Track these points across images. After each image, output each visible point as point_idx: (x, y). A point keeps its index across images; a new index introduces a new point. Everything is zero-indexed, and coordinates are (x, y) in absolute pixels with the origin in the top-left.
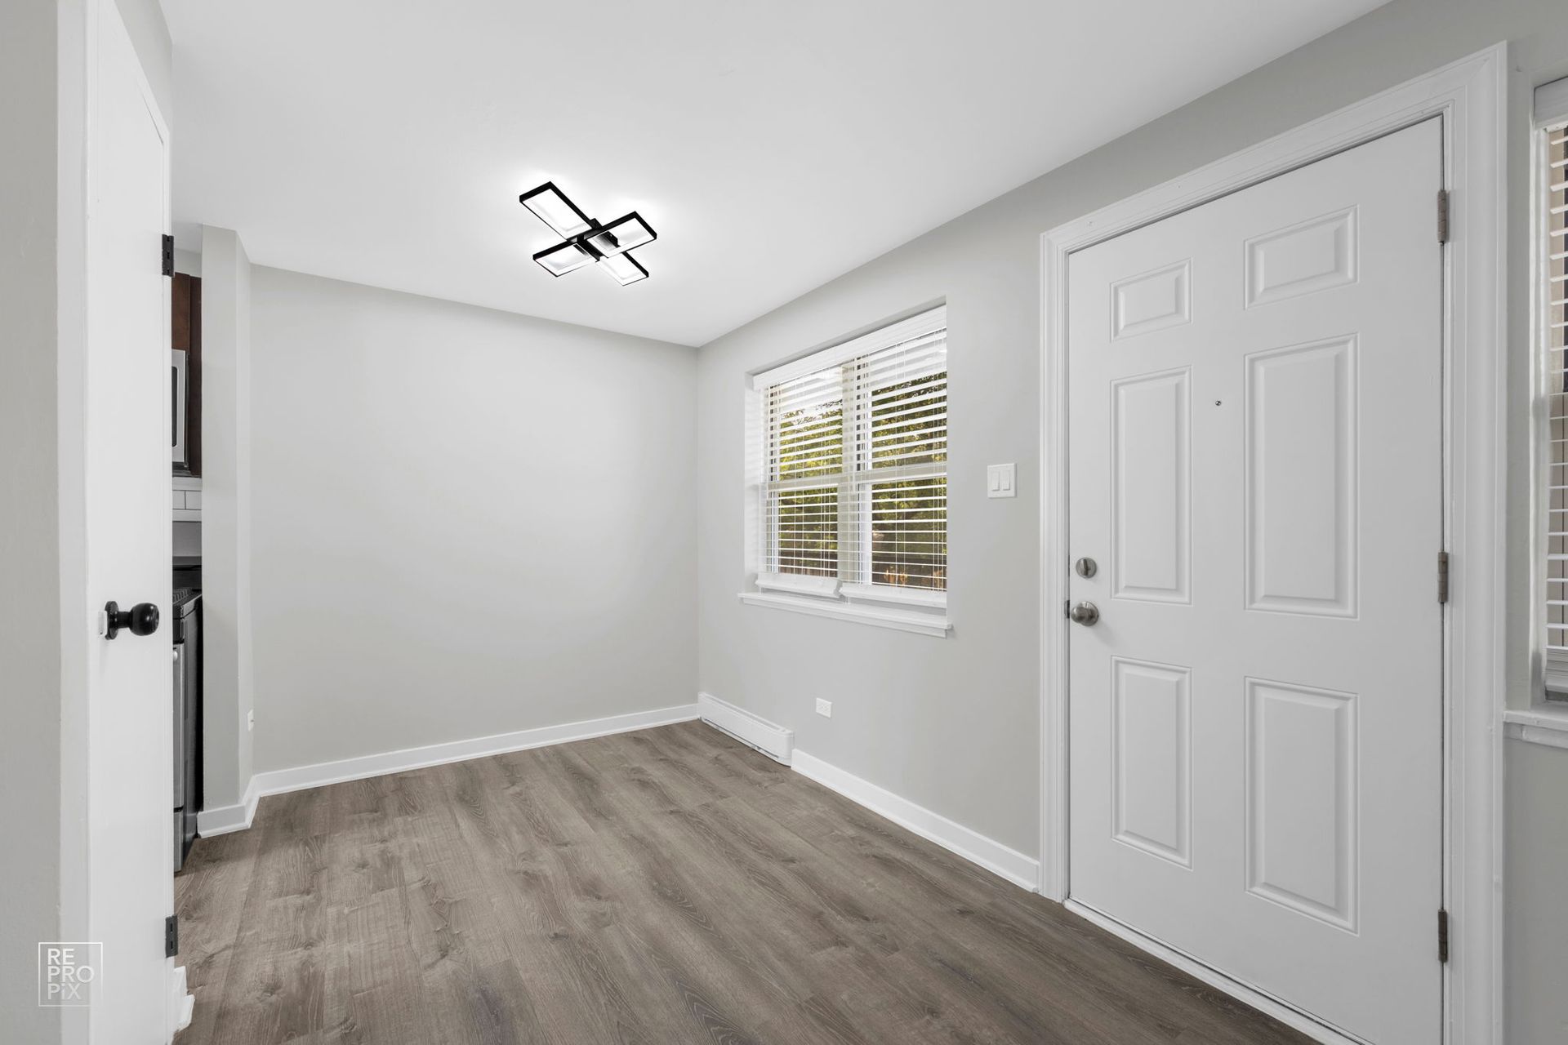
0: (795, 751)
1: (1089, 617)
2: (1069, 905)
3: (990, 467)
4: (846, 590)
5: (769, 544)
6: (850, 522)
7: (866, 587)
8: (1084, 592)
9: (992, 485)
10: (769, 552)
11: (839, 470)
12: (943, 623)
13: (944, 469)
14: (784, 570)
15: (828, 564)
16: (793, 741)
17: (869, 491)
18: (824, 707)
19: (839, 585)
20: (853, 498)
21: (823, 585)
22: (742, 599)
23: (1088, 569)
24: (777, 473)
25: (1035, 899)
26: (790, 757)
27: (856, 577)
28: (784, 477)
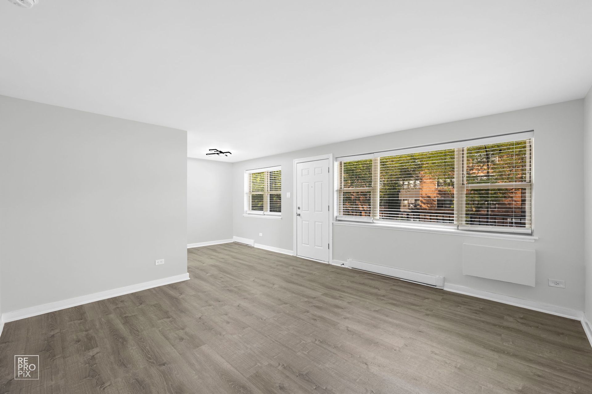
0: (255, 244)
1: (299, 215)
2: (297, 256)
3: (287, 193)
4: (265, 213)
5: (249, 205)
6: (266, 201)
7: (269, 213)
8: (299, 212)
9: (287, 196)
10: (249, 206)
11: (264, 191)
12: (281, 217)
13: (281, 192)
14: (252, 210)
15: (261, 208)
16: (255, 242)
17: (269, 195)
18: (261, 234)
19: (264, 212)
20: (266, 196)
21: (261, 212)
22: (244, 216)
23: (299, 208)
24: (251, 190)
25: (293, 256)
26: (254, 245)
27: (267, 211)
28: (252, 191)
